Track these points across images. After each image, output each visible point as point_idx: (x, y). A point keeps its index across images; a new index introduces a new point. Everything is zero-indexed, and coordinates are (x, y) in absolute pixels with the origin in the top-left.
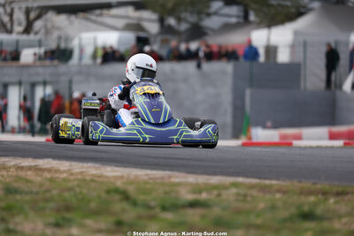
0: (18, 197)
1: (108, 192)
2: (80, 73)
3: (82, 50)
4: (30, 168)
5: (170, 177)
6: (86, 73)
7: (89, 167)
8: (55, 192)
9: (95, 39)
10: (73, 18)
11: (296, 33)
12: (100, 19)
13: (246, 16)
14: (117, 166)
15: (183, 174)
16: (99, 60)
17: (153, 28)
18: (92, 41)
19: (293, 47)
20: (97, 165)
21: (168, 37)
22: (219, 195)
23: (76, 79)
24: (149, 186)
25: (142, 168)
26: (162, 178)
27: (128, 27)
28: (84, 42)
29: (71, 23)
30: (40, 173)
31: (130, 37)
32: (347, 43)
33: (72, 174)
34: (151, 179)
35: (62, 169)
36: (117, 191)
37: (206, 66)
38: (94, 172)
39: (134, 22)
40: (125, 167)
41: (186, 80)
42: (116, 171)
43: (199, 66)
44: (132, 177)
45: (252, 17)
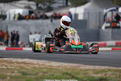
0: (28, 76)
1: (64, 74)
2: (10, 23)
3: (10, 16)
4: (22, 63)
5: (79, 67)
6: (12, 24)
7: (45, 62)
8: (40, 74)
9: (15, 12)
10: (6, 4)
11: (85, 9)
12: (15, 4)
13: (67, 3)
14: (55, 62)
15: (83, 65)
16: (16, 19)
17: (34, 8)
18: (14, 12)
19: (84, 14)
20: (47, 61)
21: (40, 11)
22: (105, 75)
23: (9, 25)
24: (76, 71)
25: (65, 62)
26: (76, 67)
27: (26, 7)
28: (10, 13)
29: (5, 6)
30: (28, 65)
31: (27, 11)
32: (103, 13)
33: (39, 65)
34: (71, 67)
35: (35, 63)
36: (67, 74)
37: (54, 21)
38: (48, 64)
39: (27, 5)
40: (58, 62)
41: (47, 26)
42: (56, 64)
43: (52, 21)
44: (64, 66)
45: (69, 4)
